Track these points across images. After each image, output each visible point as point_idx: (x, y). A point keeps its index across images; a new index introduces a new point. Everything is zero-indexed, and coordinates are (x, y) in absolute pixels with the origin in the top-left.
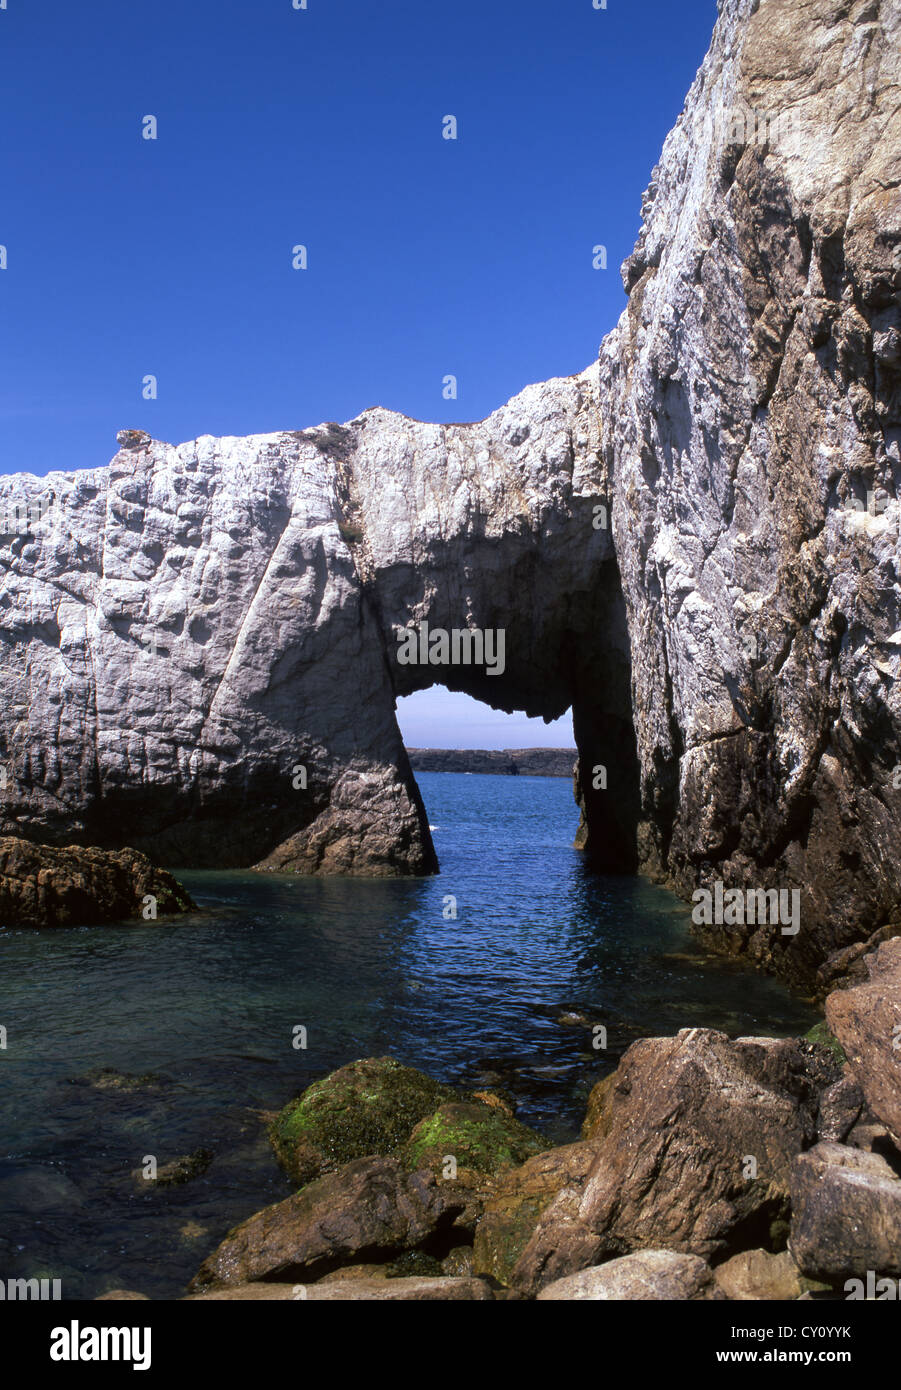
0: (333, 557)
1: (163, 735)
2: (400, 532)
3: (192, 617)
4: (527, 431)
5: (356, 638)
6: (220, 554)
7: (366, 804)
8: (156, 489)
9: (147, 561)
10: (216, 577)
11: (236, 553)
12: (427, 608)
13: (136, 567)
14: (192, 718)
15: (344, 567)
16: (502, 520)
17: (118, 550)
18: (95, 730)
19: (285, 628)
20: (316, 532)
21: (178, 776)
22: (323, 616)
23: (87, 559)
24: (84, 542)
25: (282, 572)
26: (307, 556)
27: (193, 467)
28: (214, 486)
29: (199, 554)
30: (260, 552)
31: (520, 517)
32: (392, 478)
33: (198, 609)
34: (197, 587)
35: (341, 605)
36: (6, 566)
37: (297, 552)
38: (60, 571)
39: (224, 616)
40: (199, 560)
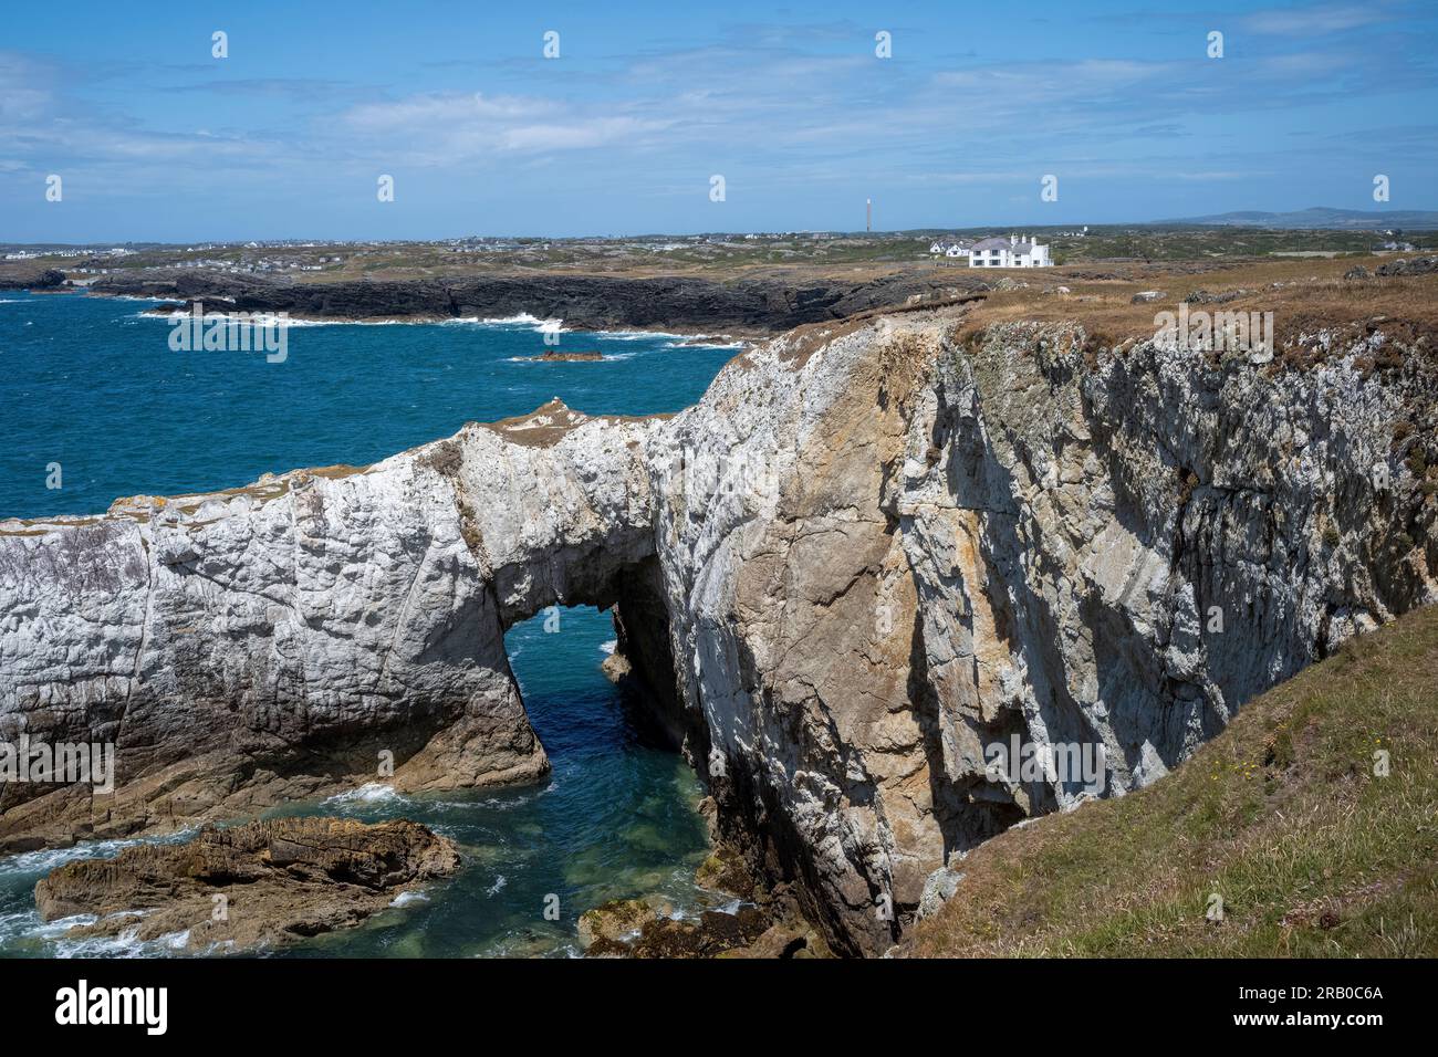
0: (465, 567)
1: (352, 690)
2: (509, 543)
3: (367, 613)
4: (595, 475)
5: (480, 611)
6: (383, 569)
7: (492, 713)
8: (332, 526)
9: (330, 576)
10: (382, 584)
11: (396, 567)
12: (528, 587)
13: (323, 581)
14: (372, 677)
15: (471, 572)
16: (579, 533)
17: (308, 570)
18: (305, 692)
19: (435, 615)
20: (451, 550)
21: (363, 714)
22: (458, 603)
23: (284, 576)
24: (281, 565)
25: (430, 578)
26: (447, 566)
28: (374, 521)
29: (367, 567)
30: (412, 566)
31: (591, 530)
32: (498, 497)
33: (373, 607)
34: (369, 591)
35: (471, 595)
36: (225, 586)
37: (439, 565)
38: (265, 586)
39: (389, 608)
40: (367, 573)
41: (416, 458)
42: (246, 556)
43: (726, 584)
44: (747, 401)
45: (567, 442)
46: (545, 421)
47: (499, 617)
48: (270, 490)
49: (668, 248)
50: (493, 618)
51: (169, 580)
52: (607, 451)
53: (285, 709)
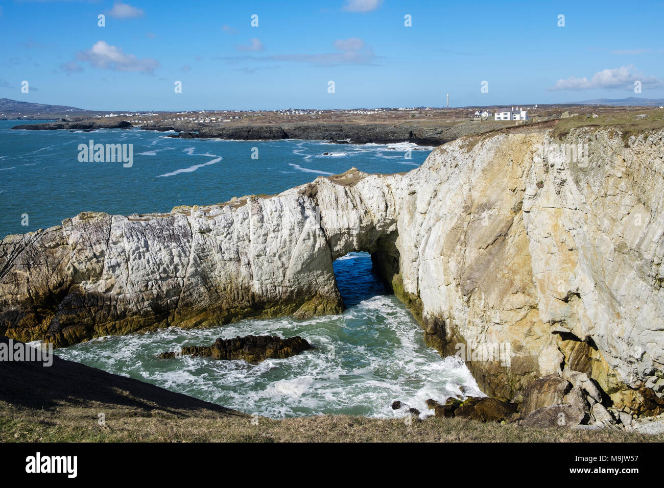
0: (319, 235)
1: (272, 285)
4: (373, 198)
5: (324, 253)
6: (286, 235)
8: (266, 218)
9: (264, 238)
10: (285, 242)
11: (290, 235)
12: (344, 243)
13: (261, 240)
14: (280, 279)
15: (322, 237)
16: (366, 221)
17: (256, 236)
19: (306, 254)
20: (313, 228)
21: (277, 294)
22: (316, 249)
23: (246, 238)
24: (245, 234)
25: (304, 240)
26: (311, 234)
27: (276, 211)
29: (280, 234)
30: (297, 234)
33: (280, 251)
34: (280, 244)
35: (322, 246)
36: (222, 242)
37: (308, 234)
38: (238, 242)
39: (288, 252)
40: (279, 237)
41: (298, 190)
42: (230, 230)
43: (439, 240)
44: (445, 166)
45: (360, 185)
46: (350, 176)
47: (331, 255)
48: (236, 204)
49: (369, 113)
50: (329, 256)
51: (199, 239)
52: (378, 188)
53: (245, 292)
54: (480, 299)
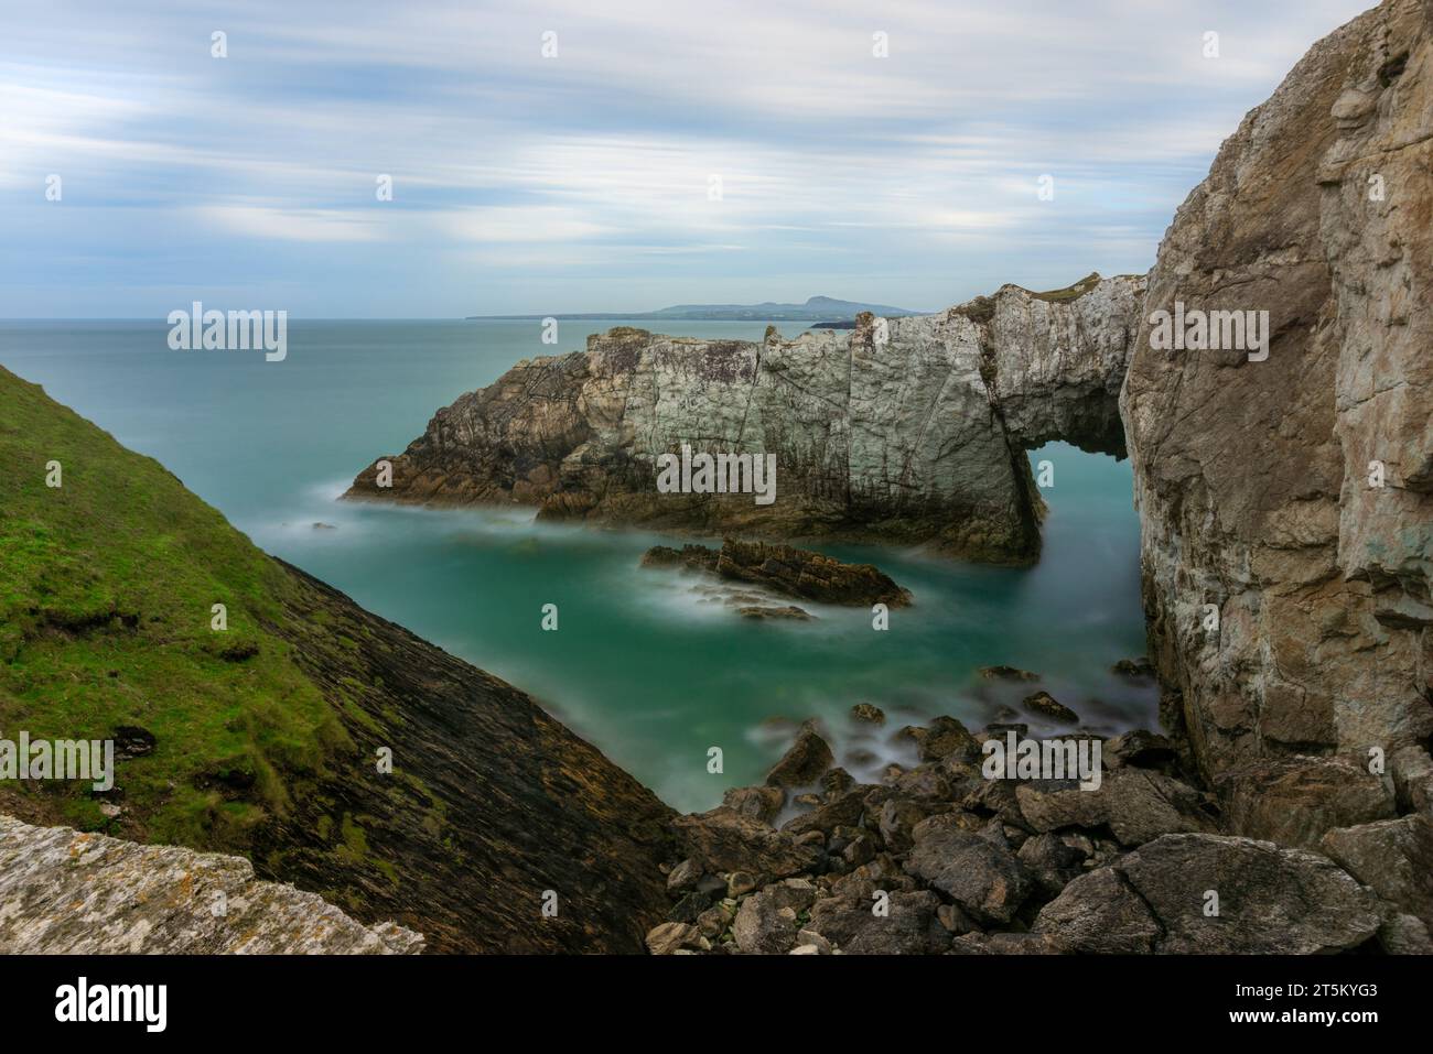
0: (976, 392)
1: (882, 479)
2: (1017, 377)
3: (897, 421)
4: (1100, 321)
5: (989, 432)
6: (912, 388)
7: (993, 517)
8: (878, 352)
9: (873, 390)
10: (910, 400)
11: (921, 388)
12: (1031, 417)
13: (868, 393)
14: (898, 471)
15: (981, 398)
16: (1080, 373)
17: (858, 384)
18: (849, 474)
19: (948, 429)
20: (966, 378)
21: (890, 498)
22: (969, 422)
23: (842, 387)
24: (841, 379)
25: (947, 399)
26: (962, 391)
28: (908, 351)
29: (901, 386)
30: (935, 388)
31: (1091, 372)
32: (1015, 340)
33: (900, 416)
34: (900, 405)
35: (980, 417)
36: (801, 389)
37: (955, 388)
38: (828, 393)
39: (914, 420)
40: (901, 390)
42: (817, 370)
47: (1007, 441)
50: (1001, 440)
51: (765, 379)
53: (834, 485)
54: (1203, 510)
